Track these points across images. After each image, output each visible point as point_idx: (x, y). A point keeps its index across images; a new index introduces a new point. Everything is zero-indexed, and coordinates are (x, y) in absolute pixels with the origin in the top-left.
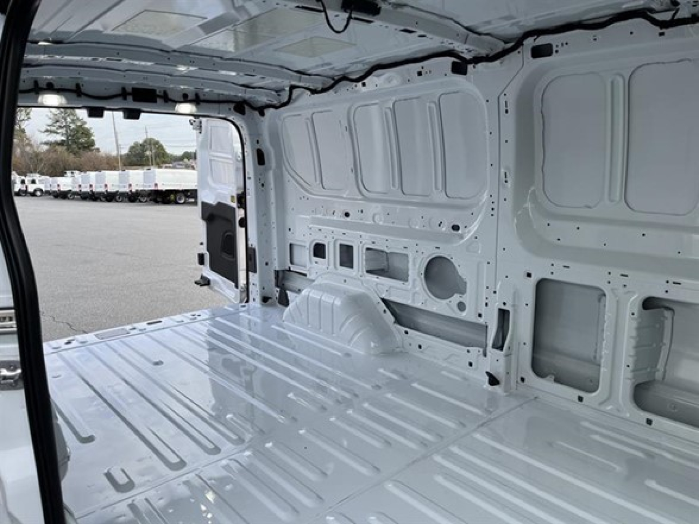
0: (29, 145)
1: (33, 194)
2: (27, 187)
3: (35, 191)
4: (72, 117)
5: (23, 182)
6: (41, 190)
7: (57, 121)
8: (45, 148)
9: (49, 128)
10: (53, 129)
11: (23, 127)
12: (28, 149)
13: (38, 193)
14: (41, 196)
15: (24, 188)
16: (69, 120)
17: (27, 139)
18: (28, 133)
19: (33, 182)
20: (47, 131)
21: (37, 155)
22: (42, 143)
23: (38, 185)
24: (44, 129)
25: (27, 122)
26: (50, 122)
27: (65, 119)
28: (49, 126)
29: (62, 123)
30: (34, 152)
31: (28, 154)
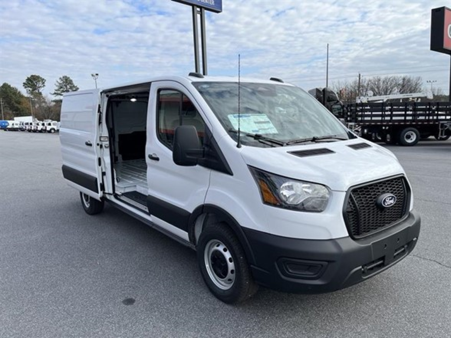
0: (44, 102)
1: (50, 132)
2: (46, 127)
3: (51, 129)
4: (70, 85)
5: (43, 124)
6: (54, 129)
7: (61, 88)
8: (53, 104)
9: (56, 92)
10: (59, 92)
11: (40, 91)
12: (44, 104)
13: (53, 131)
14: (54, 132)
15: (44, 128)
16: (68, 87)
17: (43, 98)
18: (44, 94)
19: (50, 124)
20: (55, 93)
21: (49, 108)
22: (52, 101)
23: (52, 126)
24: (53, 93)
25: (42, 88)
26: (57, 88)
27: (66, 86)
28: (56, 90)
29: (64, 89)
30: (48, 106)
31: (43, 107)
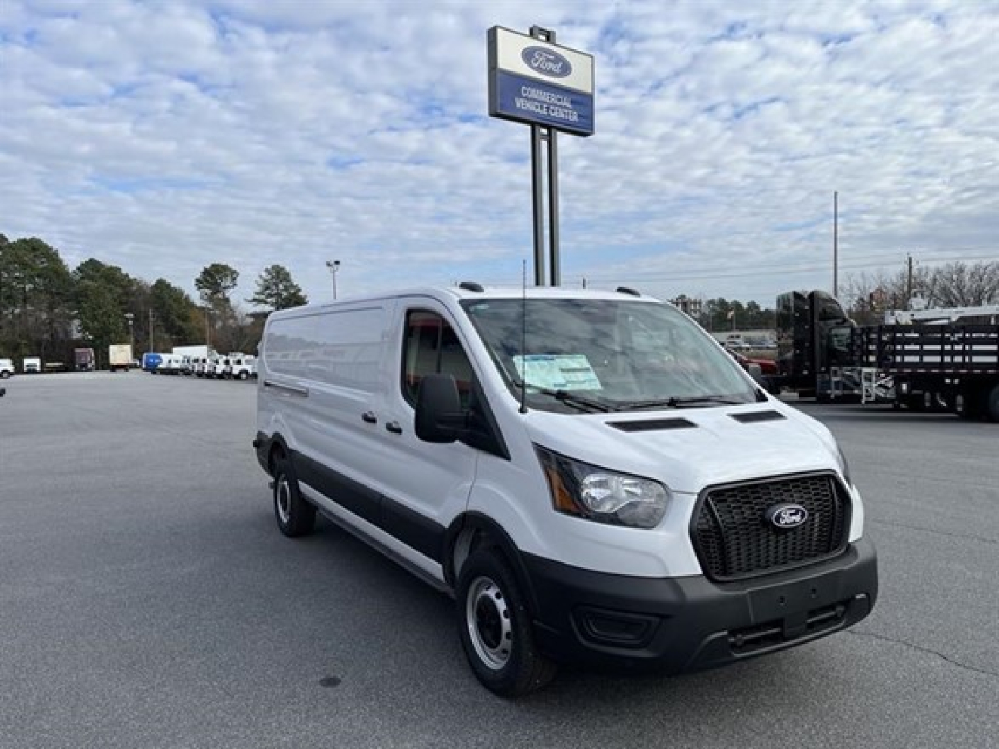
0: (233, 317)
1: (238, 377)
2: (232, 368)
3: (241, 372)
4: (284, 283)
5: (227, 362)
6: (246, 372)
7: (267, 288)
8: (250, 320)
9: (257, 297)
10: (262, 297)
11: (227, 295)
12: (231, 321)
13: (244, 376)
14: (246, 379)
15: (228, 370)
16: (281, 286)
17: (231, 310)
18: (233, 302)
19: (239, 362)
20: (255, 300)
21: (241, 329)
22: (247, 315)
23: (244, 366)
24: (250, 298)
25: (231, 290)
26: (258, 289)
27: (277, 286)
28: (257, 294)
29: (273, 290)
30: (238, 326)
31: (231, 327)
